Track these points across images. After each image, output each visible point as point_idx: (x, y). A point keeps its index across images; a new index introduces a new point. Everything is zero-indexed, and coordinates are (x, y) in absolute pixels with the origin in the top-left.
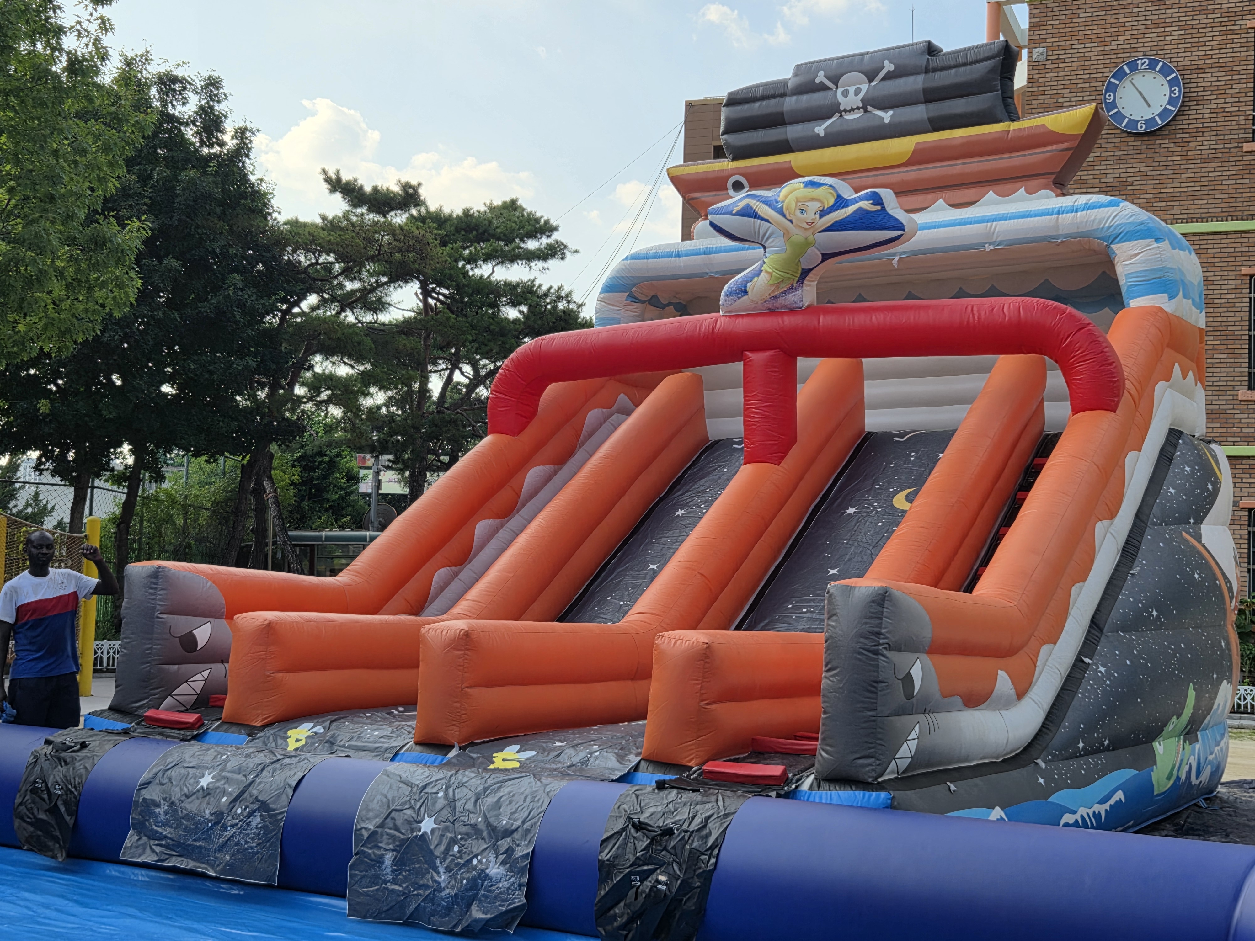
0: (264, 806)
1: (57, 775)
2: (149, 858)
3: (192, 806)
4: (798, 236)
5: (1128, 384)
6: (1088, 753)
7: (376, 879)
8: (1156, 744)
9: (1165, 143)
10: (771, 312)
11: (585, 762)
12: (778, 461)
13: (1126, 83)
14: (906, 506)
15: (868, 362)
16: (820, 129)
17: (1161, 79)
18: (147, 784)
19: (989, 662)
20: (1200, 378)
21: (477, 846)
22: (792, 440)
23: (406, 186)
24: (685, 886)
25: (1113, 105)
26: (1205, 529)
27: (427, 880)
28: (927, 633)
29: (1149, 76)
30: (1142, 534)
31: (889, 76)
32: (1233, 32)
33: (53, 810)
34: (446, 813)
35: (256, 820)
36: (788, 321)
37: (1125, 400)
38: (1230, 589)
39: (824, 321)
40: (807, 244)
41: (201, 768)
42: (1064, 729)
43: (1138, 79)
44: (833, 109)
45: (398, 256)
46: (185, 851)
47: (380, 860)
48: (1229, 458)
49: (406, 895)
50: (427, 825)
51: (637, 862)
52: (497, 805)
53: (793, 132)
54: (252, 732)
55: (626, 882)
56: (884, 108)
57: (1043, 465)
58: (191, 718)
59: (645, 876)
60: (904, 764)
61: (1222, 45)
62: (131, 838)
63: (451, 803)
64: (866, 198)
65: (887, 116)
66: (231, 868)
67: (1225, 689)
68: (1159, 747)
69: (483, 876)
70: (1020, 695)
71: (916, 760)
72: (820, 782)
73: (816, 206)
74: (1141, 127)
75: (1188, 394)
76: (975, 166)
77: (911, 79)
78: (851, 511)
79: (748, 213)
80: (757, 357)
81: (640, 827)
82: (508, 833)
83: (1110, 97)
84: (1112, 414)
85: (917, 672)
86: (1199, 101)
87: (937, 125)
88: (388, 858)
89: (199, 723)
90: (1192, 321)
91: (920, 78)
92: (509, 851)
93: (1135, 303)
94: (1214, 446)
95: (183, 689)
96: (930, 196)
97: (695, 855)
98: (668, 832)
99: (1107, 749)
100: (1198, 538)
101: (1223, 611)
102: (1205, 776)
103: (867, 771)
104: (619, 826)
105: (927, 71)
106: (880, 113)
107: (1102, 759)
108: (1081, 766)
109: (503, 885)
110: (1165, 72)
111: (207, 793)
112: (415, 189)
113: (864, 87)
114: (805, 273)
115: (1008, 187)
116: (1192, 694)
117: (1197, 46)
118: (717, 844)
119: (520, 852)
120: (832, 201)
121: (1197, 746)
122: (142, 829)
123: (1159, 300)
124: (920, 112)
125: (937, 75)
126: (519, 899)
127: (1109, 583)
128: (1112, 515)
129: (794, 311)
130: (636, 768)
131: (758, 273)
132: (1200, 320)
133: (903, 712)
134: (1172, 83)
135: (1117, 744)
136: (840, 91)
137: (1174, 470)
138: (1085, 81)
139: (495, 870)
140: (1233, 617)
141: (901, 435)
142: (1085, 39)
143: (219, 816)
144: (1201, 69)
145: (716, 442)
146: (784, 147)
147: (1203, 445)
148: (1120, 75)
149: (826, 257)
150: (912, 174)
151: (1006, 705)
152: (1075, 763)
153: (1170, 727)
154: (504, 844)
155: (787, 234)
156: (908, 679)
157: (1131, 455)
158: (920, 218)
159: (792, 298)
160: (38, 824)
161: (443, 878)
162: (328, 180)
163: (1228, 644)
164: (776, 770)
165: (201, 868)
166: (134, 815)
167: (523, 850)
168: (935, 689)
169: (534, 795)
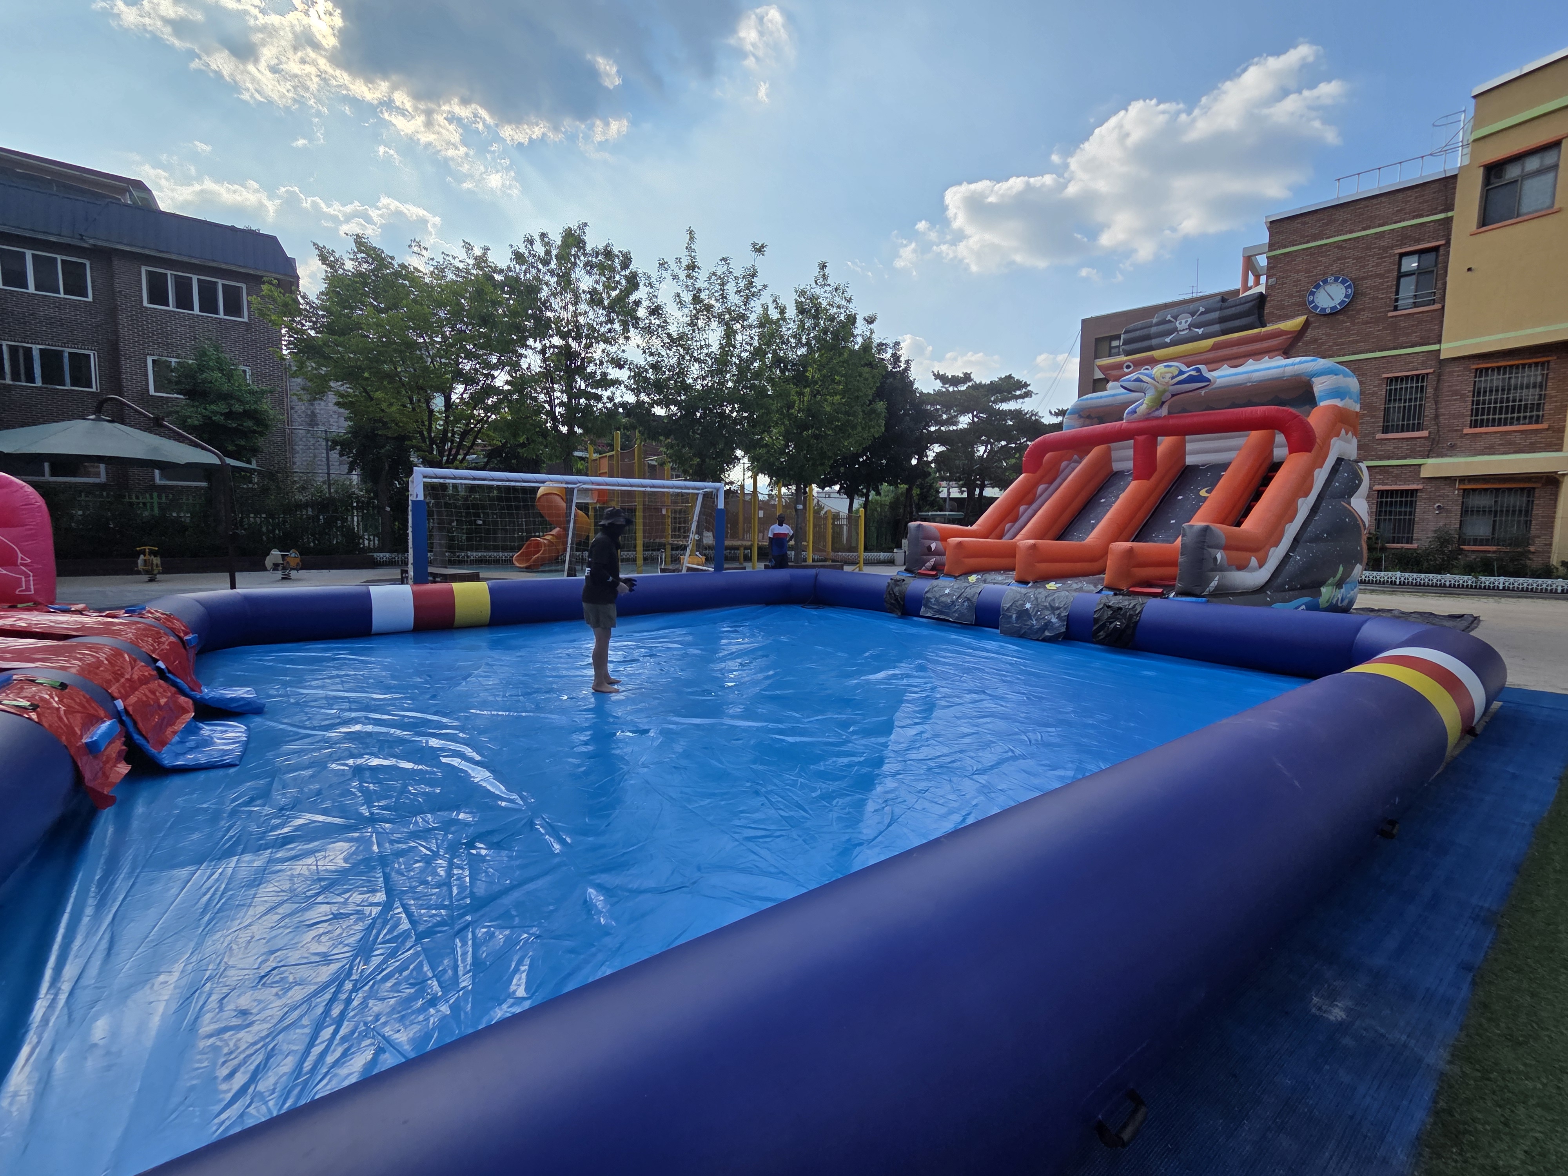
0: (968, 599)
1: (896, 589)
2: (929, 615)
3: (943, 599)
4: (1161, 388)
5: (1318, 440)
6: (1289, 590)
7: (1009, 623)
8: (1322, 589)
9: (1341, 317)
10: (1147, 419)
11: (1081, 588)
12: (1148, 479)
13: (1322, 290)
14: (1207, 495)
15: (1187, 437)
16: (1168, 340)
17: (1341, 286)
18: (927, 592)
19: (1248, 554)
20: (1355, 434)
21: (1047, 612)
22: (1155, 470)
23: (965, 374)
24: (1127, 626)
25: (1313, 301)
26: (1353, 500)
27: (1028, 623)
28: (1223, 541)
29: (1334, 286)
30: (1321, 503)
31: (1202, 313)
32: (1386, 257)
33: (896, 600)
34: (1035, 602)
35: (966, 604)
36: (1155, 423)
37: (1316, 447)
38: (1364, 525)
39: (1171, 422)
40: (1165, 391)
41: (945, 588)
42: (1279, 580)
43: (1328, 288)
44: (1175, 330)
45: (966, 404)
46: (942, 613)
47: (1011, 617)
48: (1367, 467)
49: (1021, 627)
50: (1028, 606)
51: (1109, 618)
52: (1054, 600)
53: (1154, 342)
54: (956, 577)
55: (1104, 625)
56: (1199, 328)
57: (1274, 476)
58: (934, 573)
59: (1111, 623)
60: (1212, 589)
61: (1378, 265)
62: (923, 609)
63: (1037, 599)
64: (1193, 370)
65: (1200, 331)
66: (958, 618)
67: (1358, 568)
68: (1323, 590)
69: (1050, 622)
70: (1261, 566)
71: (1217, 588)
72: (1177, 595)
73: (1170, 375)
74: (1328, 311)
75: (1348, 442)
76: (1243, 349)
77: (1213, 314)
78: (1180, 497)
79: (1138, 380)
80: (1140, 438)
81: (1109, 607)
82: (1058, 608)
83: (1311, 298)
84: (1308, 454)
85: (1219, 556)
86: (1363, 294)
87: (1224, 332)
88: (1014, 616)
89: (936, 575)
90: (1352, 409)
91: (1218, 313)
92: (1059, 614)
93: (1322, 404)
94: (1360, 464)
95: (928, 564)
96: (1220, 364)
97: (1131, 616)
98: (1120, 609)
99: (1299, 589)
100: (1349, 504)
101: (1360, 534)
102: (1345, 603)
103: (1197, 590)
104: (1101, 606)
105: (1221, 309)
106: (1197, 330)
107: (1296, 593)
108: (1287, 595)
109: (1057, 625)
110: (1343, 282)
111: (948, 595)
112: (969, 374)
113: (1190, 320)
114: (1163, 403)
115: (1259, 356)
116: (1341, 569)
117: (1364, 267)
118: (1140, 612)
119: (1063, 614)
120: (1177, 372)
121: (1342, 590)
122: (926, 606)
123: (1337, 402)
124: (1217, 327)
125: (1225, 311)
126: (1063, 629)
127: (1304, 523)
128: (1306, 495)
129: (1157, 418)
130: (1102, 590)
131: (1142, 404)
132: (1357, 408)
133: (1213, 570)
134: (1346, 288)
135: (1303, 587)
136: (1177, 323)
137: (1339, 475)
138: (1297, 292)
139: (1054, 620)
140: (1364, 538)
141: (1203, 466)
142: (1298, 272)
143: (953, 602)
144: (1364, 278)
145: (1117, 473)
146: (1151, 348)
147: (1354, 464)
148: (1318, 287)
149: (1173, 396)
150: (1211, 355)
151: (1254, 570)
152: (1284, 593)
153: (1330, 581)
154: (1057, 612)
155: (1156, 388)
156: (1215, 559)
157: (1317, 470)
158: (1215, 374)
159: (1157, 413)
160: (891, 604)
161: (1034, 622)
162: (934, 375)
163: (1361, 549)
164: (1160, 590)
165: (947, 618)
166: (924, 602)
167: (1064, 614)
168: (1225, 563)
169: (1067, 597)
